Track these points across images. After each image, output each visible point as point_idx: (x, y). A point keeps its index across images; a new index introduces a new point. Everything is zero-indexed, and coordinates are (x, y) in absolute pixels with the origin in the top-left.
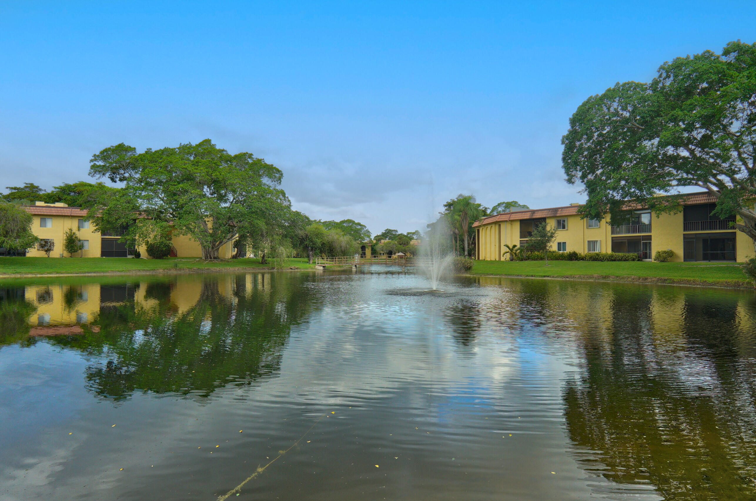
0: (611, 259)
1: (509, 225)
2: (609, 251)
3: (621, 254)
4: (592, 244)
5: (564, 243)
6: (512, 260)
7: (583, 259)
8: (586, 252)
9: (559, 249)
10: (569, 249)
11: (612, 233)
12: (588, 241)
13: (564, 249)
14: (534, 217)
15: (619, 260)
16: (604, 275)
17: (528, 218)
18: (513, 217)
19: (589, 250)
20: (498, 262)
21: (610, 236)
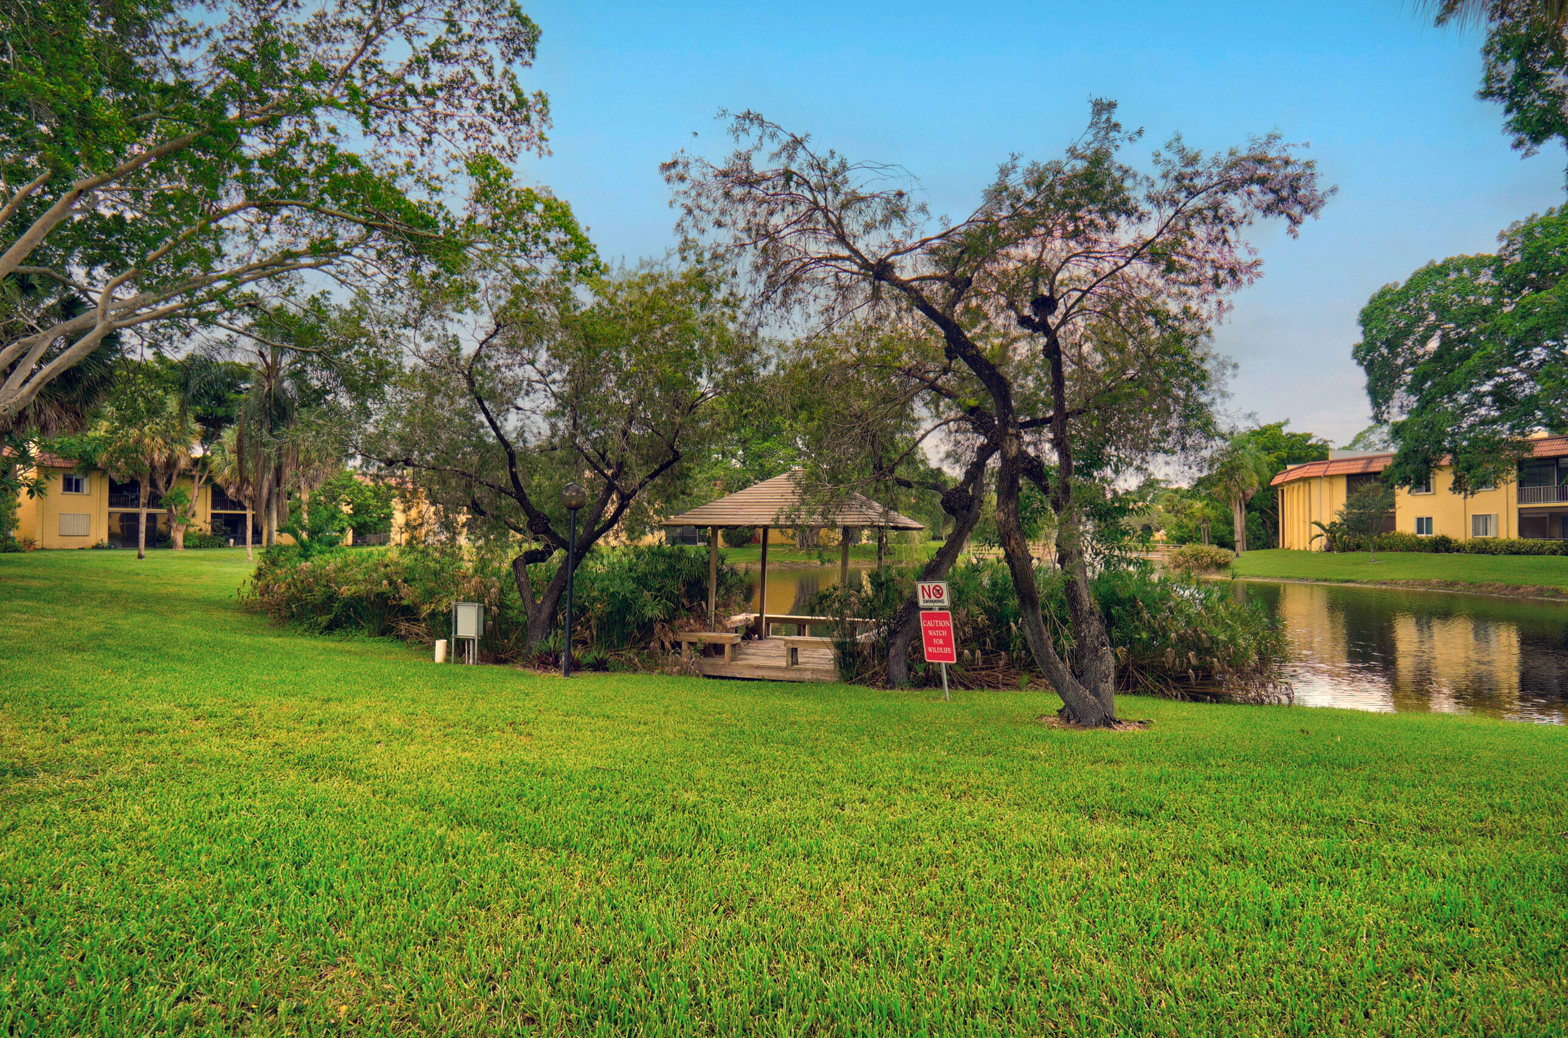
0: (1511, 550)
1: (1325, 485)
2: (1514, 535)
3: (1530, 541)
4: (1481, 521)
5: (1429, 519)
6: (1329, 549)
7: (1459, 549)
8: (1470, 536)
9: (1420, 531)
10: (1438, 531)
11: (1520, 500)
12: (1474, 516)
13: (1429, 531)
14: (1371, 470)
15: (1527, 553)
16: (1449, 580)
17: (1359, 471)
18: (1333, 470)
19: (1476, 532)
20: (1306, 553)
21: (1514, 506)
